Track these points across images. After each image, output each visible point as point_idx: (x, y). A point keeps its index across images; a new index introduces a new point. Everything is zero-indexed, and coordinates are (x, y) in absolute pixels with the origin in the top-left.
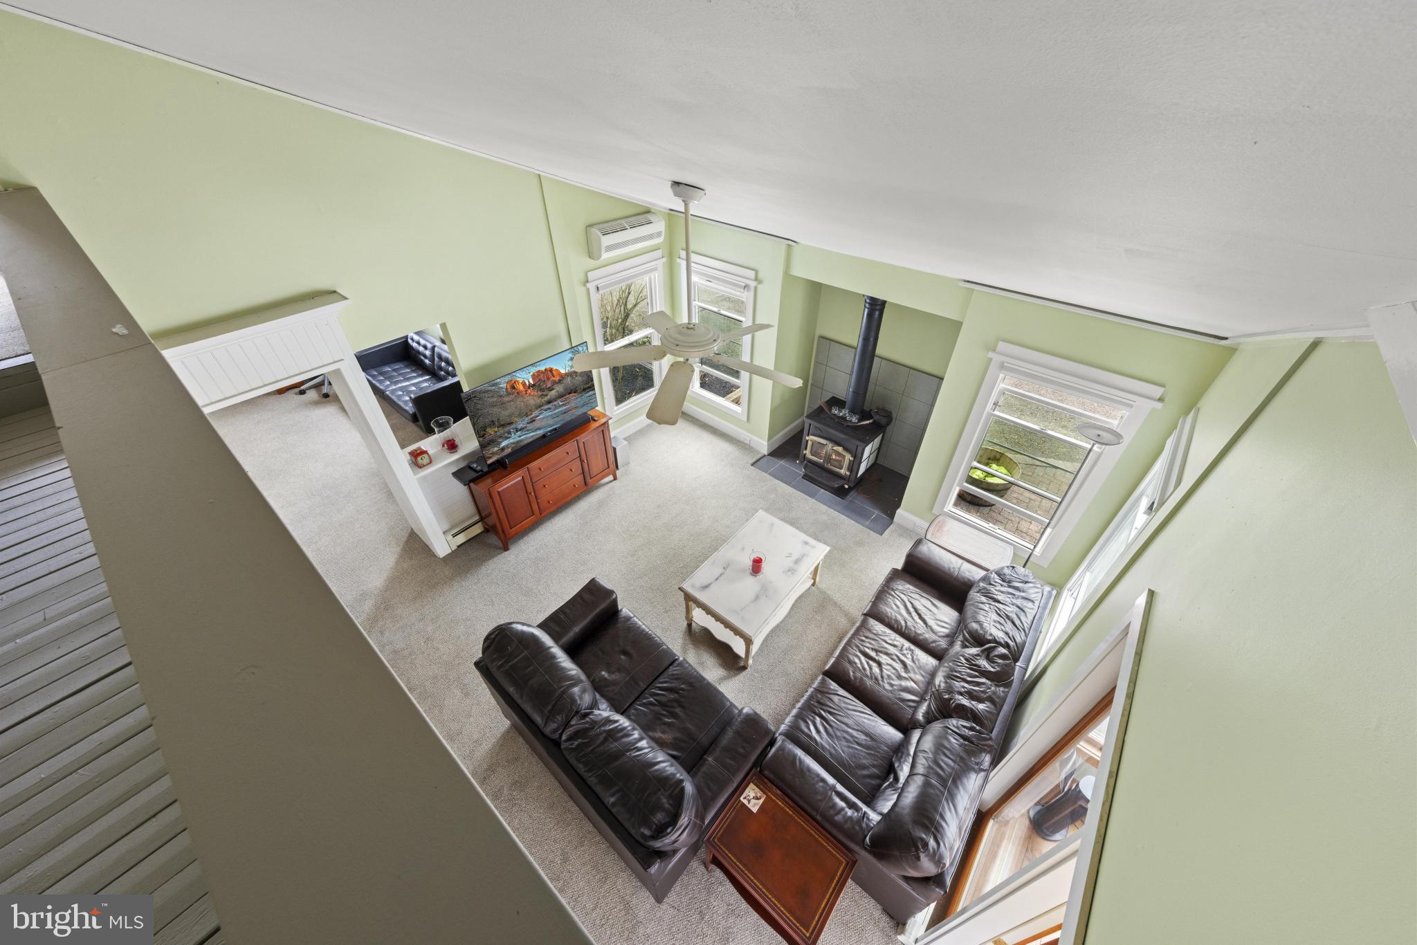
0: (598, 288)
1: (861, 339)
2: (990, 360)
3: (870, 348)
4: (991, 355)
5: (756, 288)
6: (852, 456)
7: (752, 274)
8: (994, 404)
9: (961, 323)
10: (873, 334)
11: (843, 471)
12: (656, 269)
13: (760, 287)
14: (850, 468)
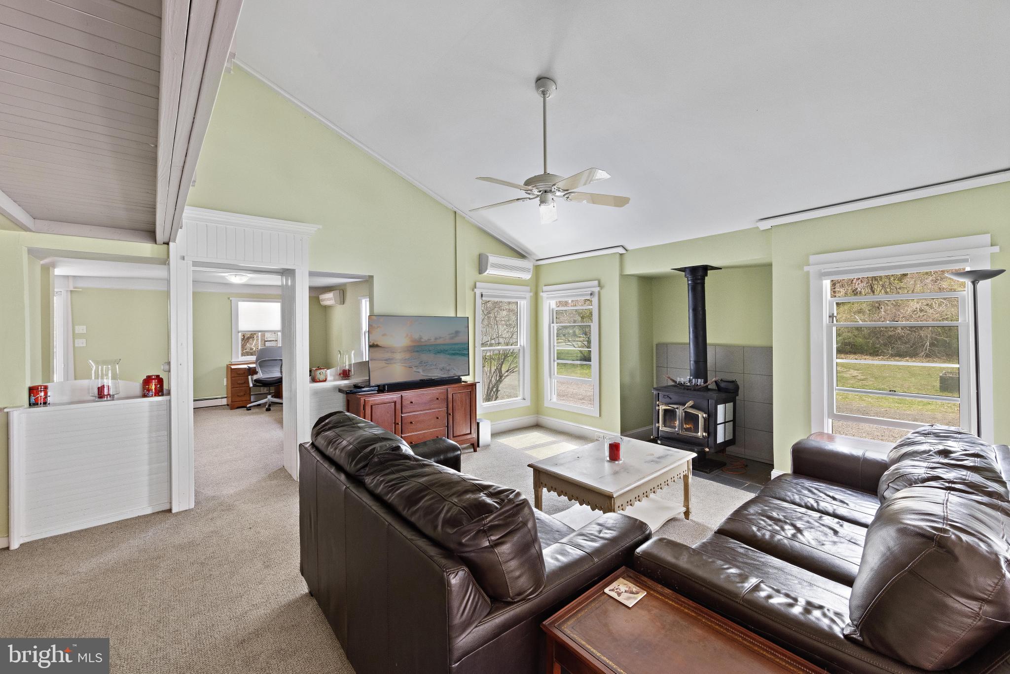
0: (482, 295)
1: (691, 311)
2: (808, 273)
3: (700, 317)
4: (806, 269)
5: (599, 293)
6: (705, 413)
7: (596, 283)
8: (830, 317)
9: (769, 266)
10: (700, 305)
11: (701, 434)
12: (525, 298)
13: (603, 292)
14: (707, 430)
